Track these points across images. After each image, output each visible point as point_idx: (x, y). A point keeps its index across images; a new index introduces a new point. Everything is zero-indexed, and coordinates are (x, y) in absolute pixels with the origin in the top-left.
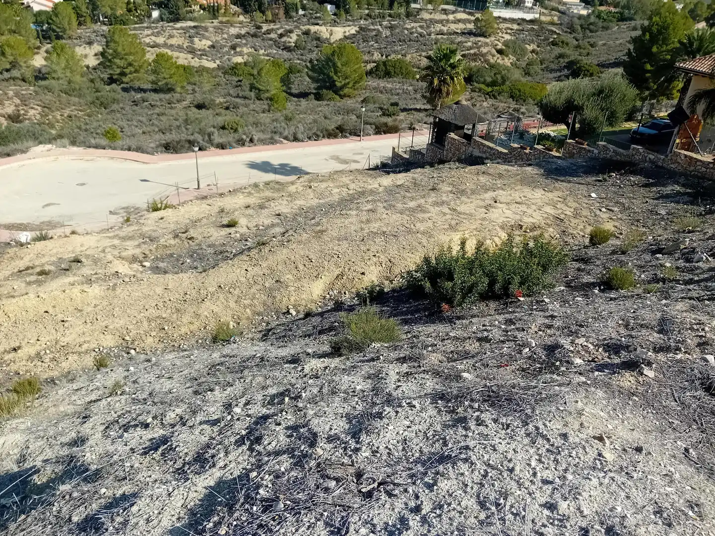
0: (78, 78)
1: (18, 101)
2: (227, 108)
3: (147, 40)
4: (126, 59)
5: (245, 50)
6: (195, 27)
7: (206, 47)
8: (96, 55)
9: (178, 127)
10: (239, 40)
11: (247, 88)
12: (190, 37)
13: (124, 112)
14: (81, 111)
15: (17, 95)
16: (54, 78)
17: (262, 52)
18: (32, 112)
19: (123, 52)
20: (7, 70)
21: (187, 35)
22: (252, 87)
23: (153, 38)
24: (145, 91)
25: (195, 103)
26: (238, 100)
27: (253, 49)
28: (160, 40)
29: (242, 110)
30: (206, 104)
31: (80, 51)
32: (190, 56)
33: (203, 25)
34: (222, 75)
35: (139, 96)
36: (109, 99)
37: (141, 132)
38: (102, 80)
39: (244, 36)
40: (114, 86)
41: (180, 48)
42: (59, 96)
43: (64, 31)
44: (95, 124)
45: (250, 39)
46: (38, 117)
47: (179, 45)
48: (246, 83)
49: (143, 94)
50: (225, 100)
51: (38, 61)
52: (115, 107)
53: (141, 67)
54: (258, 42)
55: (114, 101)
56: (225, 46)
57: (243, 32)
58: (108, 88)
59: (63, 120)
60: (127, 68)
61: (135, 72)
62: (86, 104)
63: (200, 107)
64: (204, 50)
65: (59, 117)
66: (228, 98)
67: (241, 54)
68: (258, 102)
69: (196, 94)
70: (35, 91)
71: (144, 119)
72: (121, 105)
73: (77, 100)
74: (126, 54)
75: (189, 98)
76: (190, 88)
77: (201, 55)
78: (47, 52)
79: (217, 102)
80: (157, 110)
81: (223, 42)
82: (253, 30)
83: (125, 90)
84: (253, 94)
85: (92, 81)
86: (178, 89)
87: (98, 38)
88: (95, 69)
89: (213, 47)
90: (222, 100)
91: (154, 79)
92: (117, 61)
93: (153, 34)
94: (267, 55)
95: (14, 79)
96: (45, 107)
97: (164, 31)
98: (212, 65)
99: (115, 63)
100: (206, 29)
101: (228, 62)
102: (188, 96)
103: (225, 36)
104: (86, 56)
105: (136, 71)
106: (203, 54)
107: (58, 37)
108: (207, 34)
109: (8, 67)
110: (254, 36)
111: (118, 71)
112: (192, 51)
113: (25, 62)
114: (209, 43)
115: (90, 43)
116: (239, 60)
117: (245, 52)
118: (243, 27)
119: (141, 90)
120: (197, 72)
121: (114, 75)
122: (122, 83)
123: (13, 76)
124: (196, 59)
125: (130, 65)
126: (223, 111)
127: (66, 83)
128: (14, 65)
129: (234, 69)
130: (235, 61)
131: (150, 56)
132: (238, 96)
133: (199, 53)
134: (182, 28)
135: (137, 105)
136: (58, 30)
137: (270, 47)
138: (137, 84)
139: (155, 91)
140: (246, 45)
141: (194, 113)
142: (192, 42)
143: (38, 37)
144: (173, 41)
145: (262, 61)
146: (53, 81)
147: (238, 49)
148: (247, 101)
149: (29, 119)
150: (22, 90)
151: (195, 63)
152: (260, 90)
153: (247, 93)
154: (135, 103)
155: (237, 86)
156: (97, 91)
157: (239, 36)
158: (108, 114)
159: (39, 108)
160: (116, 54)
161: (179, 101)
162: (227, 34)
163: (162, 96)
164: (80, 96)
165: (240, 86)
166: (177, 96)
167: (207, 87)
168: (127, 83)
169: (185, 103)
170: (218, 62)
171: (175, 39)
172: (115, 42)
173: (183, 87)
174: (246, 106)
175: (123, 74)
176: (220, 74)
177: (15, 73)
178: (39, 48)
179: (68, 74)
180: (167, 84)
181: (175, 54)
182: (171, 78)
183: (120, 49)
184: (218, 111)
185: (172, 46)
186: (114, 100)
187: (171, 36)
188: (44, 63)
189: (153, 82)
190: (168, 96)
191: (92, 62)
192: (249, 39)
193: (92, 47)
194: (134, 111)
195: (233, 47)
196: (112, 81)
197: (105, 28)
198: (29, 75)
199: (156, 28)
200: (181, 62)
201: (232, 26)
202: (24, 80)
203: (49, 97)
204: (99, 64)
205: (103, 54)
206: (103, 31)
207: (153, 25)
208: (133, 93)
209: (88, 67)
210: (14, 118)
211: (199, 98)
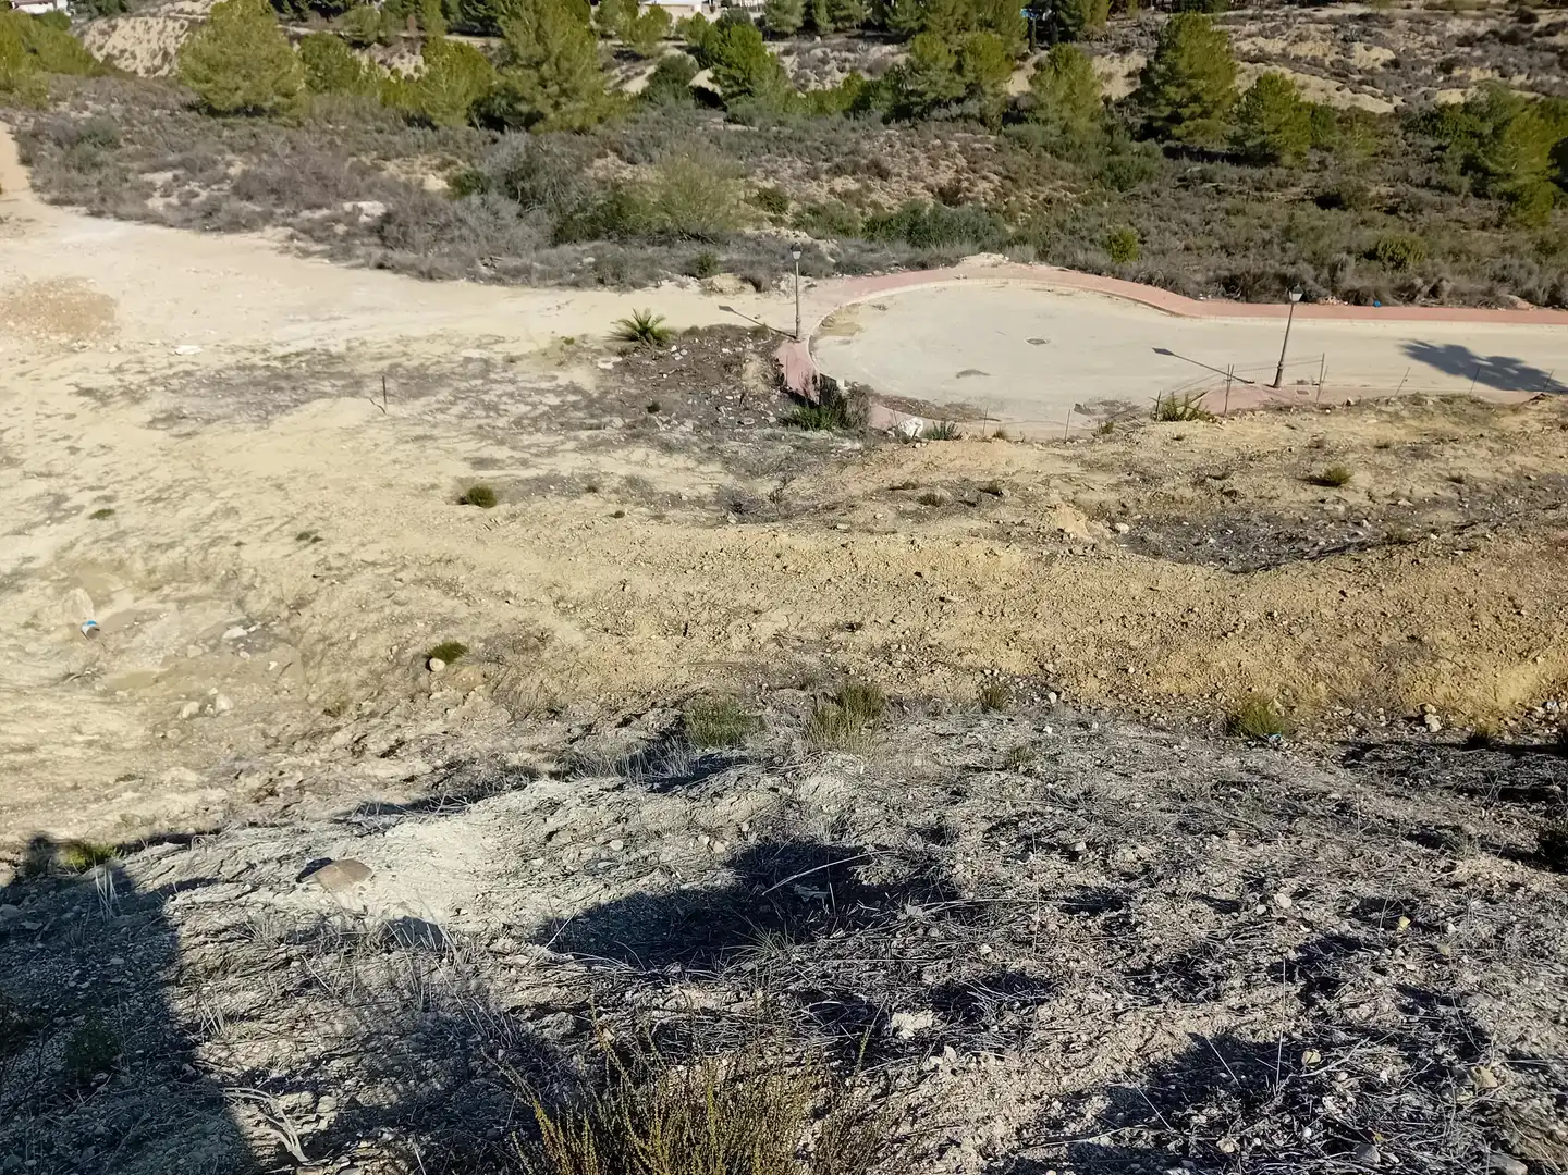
0: (1082, 123)
1: (962, 162)
2: (1392, 211)
3: (1246, 46)
4: (1190, 87)
5: (1475, 74)
6: (1363, 17)
7: (1377, 65)
8: (1130, 75)
9: (1266, 244)
10: (1467, 49)
11: (1453, 167)
12: (1344, 40)
13: (1157, 201)
14: (1071, 190)
15: (963, 150)
16: (1037, 120)
17: (1518, 79)
18: (983, 185)
19: (1188, 72)
20: (959, 101)
21: (1340, 36)
22: (1470, 165)
23: (1261, 41)
24: (1211, 157)
25: (1318, 192)
26: (1424, 193)
27: (1496, 73)
28: (1274, 46)
29: (1429, 217)
30: (1344, 195)
31: (1100, 65)
32: (1334, 84)
33: (1384, 12)
34: (1401, 132)
35: (1197, 167)
36: (1134, 172)
37: (1181, 246)
38: (1130, 128)
39: (1482, 39)
40: (1150, 143)
41: (1315, 64)
42: (1039, 156)
43: (1080, 22)
44: (1094, 221)
45: (1495, 48)
46: (991, 196)
47: (1314, 58)
48: (1456, 154)
49: (1207, 166)
50: (1391, 191)
51: (1017, 85)
52: (1141, 187)
53: (1216, 104)
54: (1514, 55)
55: (1144, 175)
56: (1426, 63)
57: (1481, 30)
58: (1136, 146)
59: (1034, 207)
60: (1186, 106)
61: (1200, 116)
62: (1087, 179)
63: (1327, 201)
64: (1371, 72)
65: (1028, 200)
66: (1401, 187)
67: (1461, 84)
68: (1473, 202)
69: (1327, 173)
70: (998, 145)
71: (1194, 220)
72: (1155, 185)
73: (1069, 167)
74: (1191, 77)
75: (1308, 180)
76: (1314, 157)
77: (1361, 83)
78: (1037, 66)
79: (1373, 193)
80: (1228, 203)
81: (1422, 55)
82: (1508, 25)
83: (1171, 153)
84: (1466, 182)
85: (1109, 130)
86: (1287, 159)
87: (1143, 39)
88: (1120, 104)
89: (1395, 64)
90: (1384, 191)
91: (1240, 132)
92: (1171, 90)
93: (1261, 33)
94: (1531, 89)
95: (966, 117)
96: (1006, 178)
97: (1289, 26)
98: (1382, 107)
99: (1163, 95)
100: (1388, 23)
101: (1422, 102)
102: (1307, 176)
103: (1433, 39)
104: (1109, 77)
105: (1206, 114)
106: (1369, 78)
107: (1067, 37)
108: (1387, 34)
109: (962, 92)
110: (1511, 39)
111: (1167, 111)
112: (1341, 73)
113: (993, 86)
114: (1389, 55)
115: (1124, 50)
116: (1454, 97)
117: (1474, 79)
118: (1485, 18)
119: (1203, 155)
120: (1340, 121)
121: (1157, 119)
122: (1170, 137)
123: (966, 111)
124: (1347, 92)
125: (1196, 98)
126: (1380, 217)
127: (1058, 132)
128: (973, 90)
129: (1434, 120)
130: (1442, 101)
131: (1243, 83)
132: (1427, 185)
133: (1357, 77)
134: (1331, 20)
135: (1186, 188)
136: (1069, 21)
137: (1547, 68)
138: (1199, 142)
139: (1234, 159)
140: (1481, 60)
141: (1311, 214)
142: (1347, 52)
143: (1029, 36)
144: (1303, 50)
145: (1514, 103)
146: (1034, 126)
147: (1457, 72)
148: (1447, 198)
149: (972, 200)
150: (976, 141)
151: (1343, 100)
152: (1486, 172)
153: (1453, 178)
154: (1185, 183)
155: (1430, 161)
156: (1112, 153)
157: (1467, 40)
158: (1123, 201)
159: (996, 178)
160: (1172, 76)
161: (1281, 185)
162: (1440, 34)
163: (1247, 171)
164: (1078, 160)
165: (1439, 159)
166: (1280, 173)
167: (1356, 157)
168: (1179, 139)
169: (1294, 190)
170: (1398, 101)
171: (1310, 44)
172: (1177, 49)
173: (1298, 155)
174: (1441, 208)
175: (1176, 119)
176: (1396, 129)
177: (972, 107)
178: (1024, 57)
179: (1066, 114)
180: (1263, 145)
181: (1301, 78)
182: (1277, 131)
183: (1182, 65)
184: (1367, 215)
185: (1297, 59)
186: (1144, 172)
187: (1301, 38)
188: (1026, 87)
189: (1235, 140)
190: (1258, 173)
191: (1119, 89)
192: (1492, 48)
193: (1127, 58)
194: (1178, 200)
195: (1446, 67)
196: (1148, 131)
197: (1162, 17)
198: (993, 111)
199: (1272, 18)
200: (1308, 97)
201: (1455, 14)
202: (982, 121)
203: (1020, 158)
204: (1131, 96)
205: (1144, 74)
206: (1157, 24)
207: (1266, 12)
208: (1186, 161)
209: (1107, 100)
210: (948, 196)
211: (1330, 181)
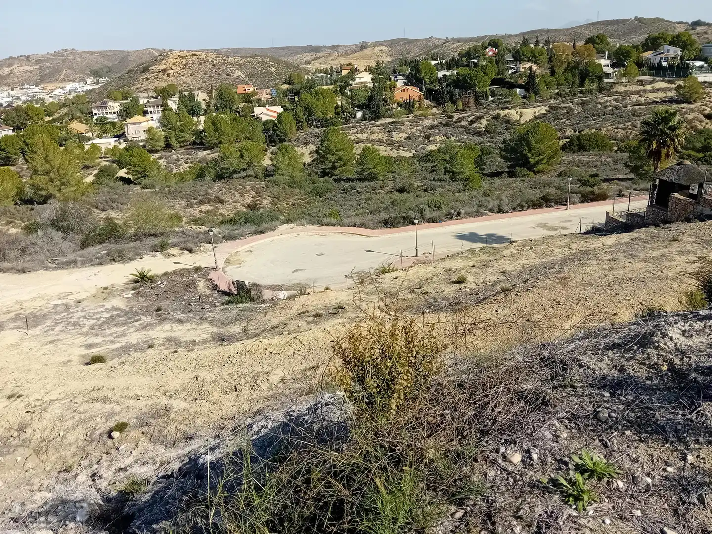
0: (297, 174)
1: (254, 194)
2: (425, 191)
3: (352, 137)
4: (337, 155)
5: (438, 138)
6: (393, 122)
7: (403, 139)
8: (311, 153)
9: (386, 209)
10: (433, 130)
11: (441, 172)
12: (388, 131)
13: (336, 199)
14: (302, 199)
15: (253, 188)
16: (280, 174)
17: (453, 139)
18: (265, 202)
19: (335, 149)
20: (244, 170)
21: (386, 130)
22: (446, 171)
23: (358, 135)
24: (352, 181)
25: (396, 188)
26: (434, 183)
27: (445, 137)
28: (363, 136)
29: (439, 191)
30: (406, 188)
31: (299, 150)
32: (388, 148)
33: (400, 120)
34: (418, 163)
35: (348, 185)
36: (324, 189)
37: (354, 213)
38: (316, 173)
39: (437, 126)
40: (326, 177)
41: (380, 142)
42: (284, 188)
43: (286, 135)
44: (315, 210)
45: (442, 128)
46: (270, 206)
47: (379, 139)
48: (441, 168)
49: (351, 184)
50: (422, 184)
51: (266, 162)
52: (328, 195)
53: (348, 160)
54: (450, 130)
55: (328, 190)
56: (420, 137)
57: (436, 123)
58: (322, 180)
59: (288, 207)
60: (337, 162)
61: (343, 165)
62: (306, 194)
63: (401, 191)
64: (401, 142)
65: (285, 205)
66: (425, 182)
67: (434, 143)
68: (452, 183)
69: (397, 180)
70: (267, 186)
71: (355, 204)
72: (333, 194)
73: (298, 191)
74: (337, 151)
75: (390, 184)
76: (390, 175)
77: (398, 146)
78: (272, 153)
79: (416, 186)
80: (363, 196)
81: (417, 134)
82: (444, 120)
83: (335, 181)
84: (447, 177)
85: (309, 175)
86: (381, 177)
87: (312, 139)
88: (309, 165)
89: (409, 138)
90: (419, 184)
91: (360, 170)
92: (329, 157)
93: (357, 132)
94: (459, 141)
95: (249, 176)
96: (274, 197)
97: (367, 129)
98: (408, 154)
99: (327, 159)
100: (403, 123)
101: (422, 151)
102: (390, 183)
103: (420, 128)
104: (302, 154)
105: (345, 164)
106: (401, 145)
107: (281, 141)
108: (403, 127)
109: (245, 166)
110: (446, 125)
111: (330, 165)
112: (391, 144)
113: (258, 162)
114: (406, 135)
115: (306, 144)
116: (432, 147)
117: (438, 140)
118: (436, 118)
119: (348, 180)
120: (395, 161)
121: (327, 169)
122: (332, 175)
123: (248, 174)
124: (394, 150)
125: (340, 159)
126: (423, 194)
127: (289, 178)
128: (249, 164)
129: (428, 156)
130: (429, 149)
131: (357, 150)
132: (434, 180)
133: (397, 145)
134: (382, 125)
135: (346, 193)
136: (282, 135)
137: (462, 133)
138: (345, 175)
139: (360, 180)
140: (438, 133)
141: (397, 196)
142: (391, 136)
143: (266, 142)
144: (374, 137)
145: (455, 147)
146: (278, 176)
147: (431, 139)
148: (443, 184)
149: (262, 208)
150: (256, 185)
151: (394, 154)
152: (453, 172)
153: (442, 176)
154: (345, 191)
155: (432, 171)
156: (313, 183)
157: (432, 127)
158: (322, 201)
159: (270, 198)
160: (329, 151)
161: (382, 187)
162: (421, 126)
163: (367, 184)
164: (300, 188)
165: (434, 170)
166: (380, 183)
167: (406, 174)
168: (337, 175)
169: (387, 188)
170: (413, 151)
171: (376, 134)
172: (328, 141)
173: (384, 176)
174: (442, 187)
175: (334, 167)
176: (416, 162)
177: (250, 172)
178: (266, 150)
179: (290, 170)
180: (371, 173)
181: (377, 147)
182: (375, 167)
183: (332, 146)
184: (418, 193)
185: (373, 140)
186: (328, 189)
187: (372, 133)
188: (270, 162)
189: (359, 173)
190: (372, 184)
191: (308, 159)
192: (441, 128)
193: (308, 147)
194: (344, 198)
195: (427, 137)
196: (324, 174)
197: (317, 130)
198: (260, 173)
199: (360, 126)
200: (383, 154)
201: (425, 118)
202: (256, 177)
203: (276, 189)
204: (313, 161)
205: (317, 152)
206: (317, 132)
207: (357, 124)
208: (342, 183)
209: (304, 164)
210: (251, 207)
211: (399, 183)
